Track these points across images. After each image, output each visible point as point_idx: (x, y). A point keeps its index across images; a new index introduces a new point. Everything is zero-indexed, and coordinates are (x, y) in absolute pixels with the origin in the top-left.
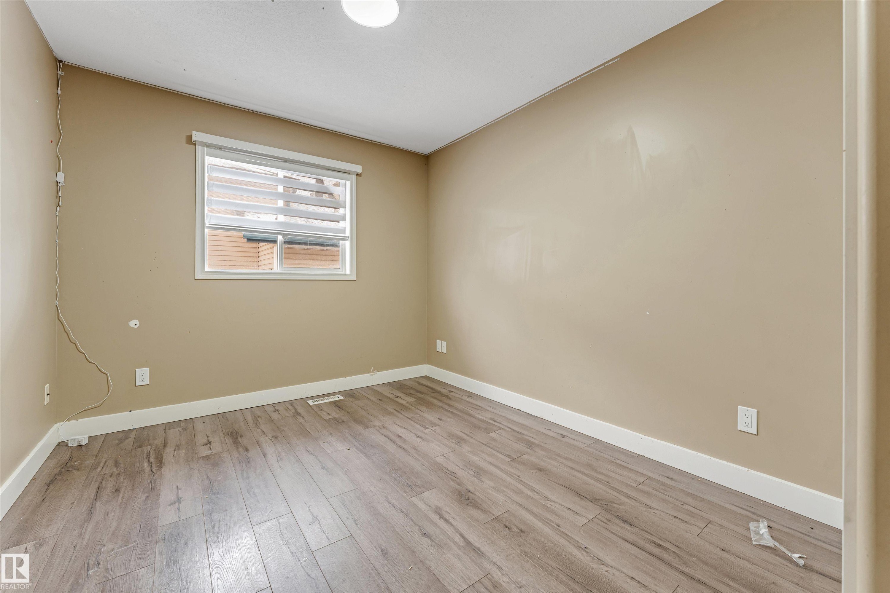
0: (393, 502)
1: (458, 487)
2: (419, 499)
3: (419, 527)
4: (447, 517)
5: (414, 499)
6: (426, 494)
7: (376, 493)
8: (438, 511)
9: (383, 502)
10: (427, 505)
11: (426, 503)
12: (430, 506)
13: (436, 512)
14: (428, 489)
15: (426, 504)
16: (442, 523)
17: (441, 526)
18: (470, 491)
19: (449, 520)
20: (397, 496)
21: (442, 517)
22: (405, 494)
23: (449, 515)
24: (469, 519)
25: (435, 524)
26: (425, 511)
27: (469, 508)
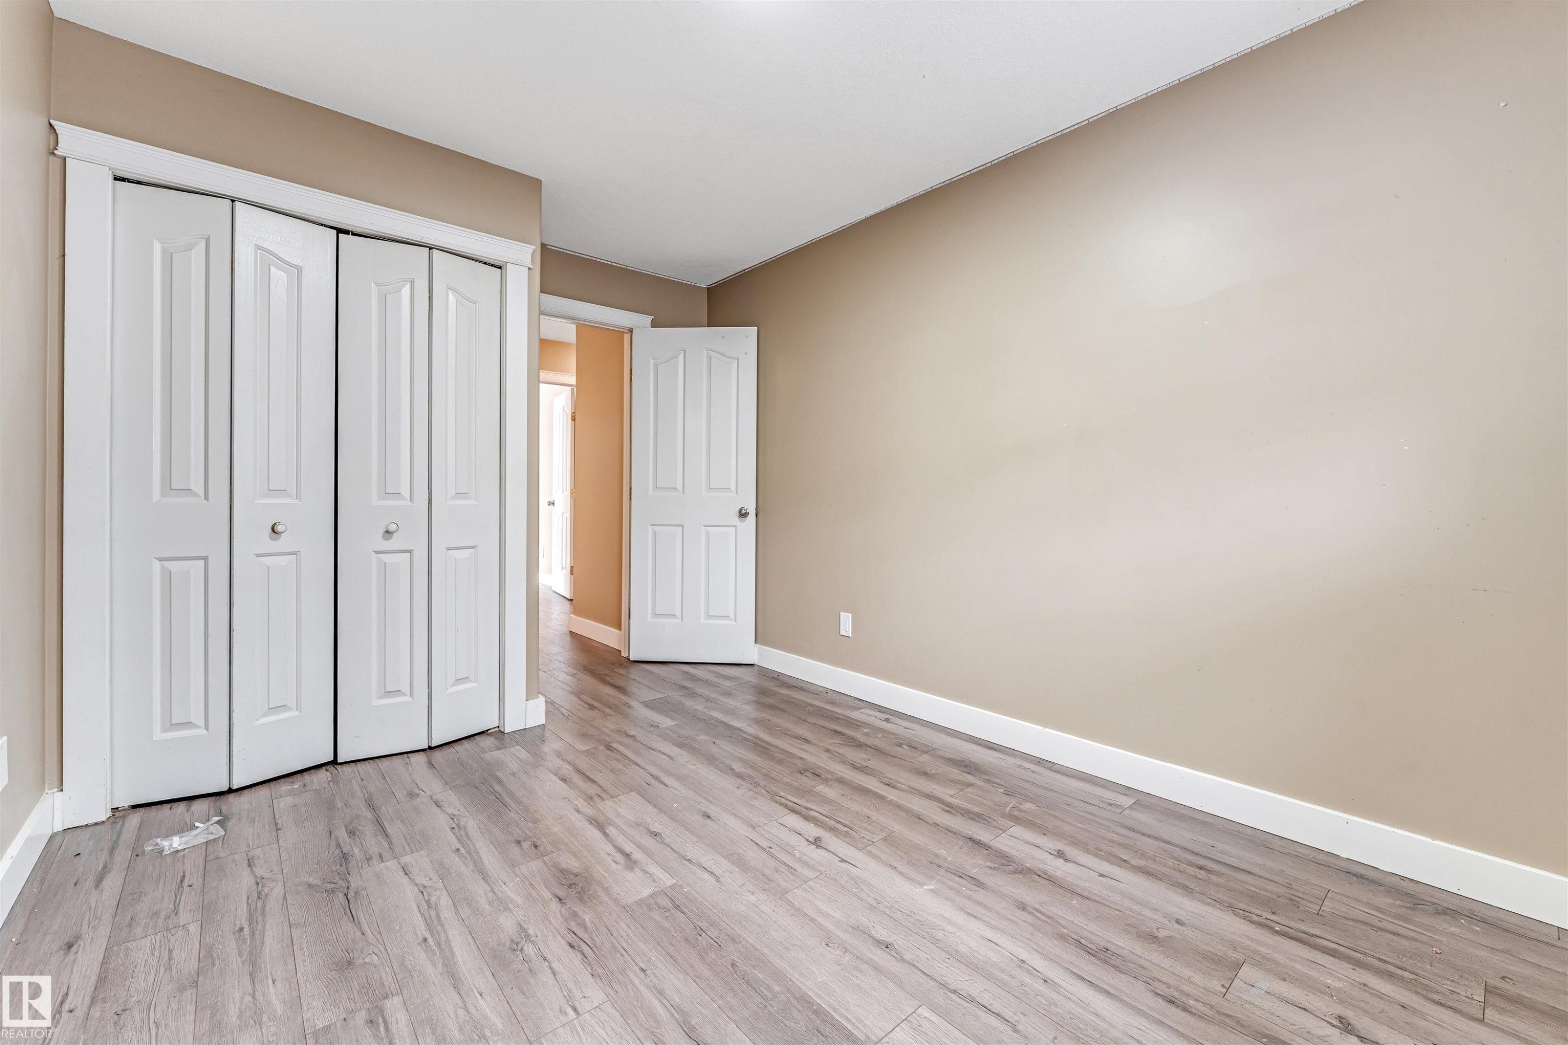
0: (706, 876)
1: (579, 909)
2: (661, 882)
3: (663, 843)
4: (619, 857)
5: (671, 882)
6: (646, 893)
7: (741, 888)
8: (630, 861)
9: (723, 874)
10: (646, 872)
11: (649, 876)
12: (643, 870)
13: (635, 862)
14: (641, 903)
15: (649, 873)
16: (628, 847)
17: (631, 844)
18: (560, 900)
19: (617, 852)
20: (701, 886)
21: (627, 856)
22: (685, 890)
23: (614, 859)
24: (586, 854)
25: (639, 846)
26: (653, 864)
27: (576, 871)
